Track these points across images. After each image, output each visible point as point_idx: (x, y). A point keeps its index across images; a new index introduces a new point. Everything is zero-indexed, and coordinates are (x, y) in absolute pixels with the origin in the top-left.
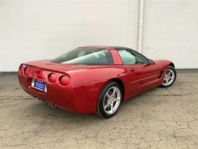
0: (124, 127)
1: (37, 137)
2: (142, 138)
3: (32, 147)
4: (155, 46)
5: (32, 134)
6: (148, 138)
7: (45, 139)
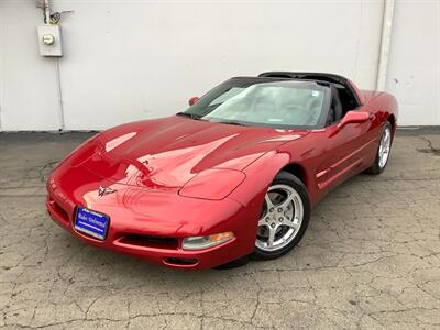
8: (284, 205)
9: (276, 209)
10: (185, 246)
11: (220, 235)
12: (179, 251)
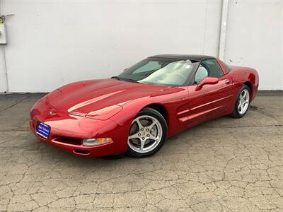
1: (146, 181)
3: (150, 194)
4: (242, 59)
7: (159, 183)
8: (150, 127)
9: (145, 130)
10: (85, 144)
11: (103, 139)
12: (81, 146)
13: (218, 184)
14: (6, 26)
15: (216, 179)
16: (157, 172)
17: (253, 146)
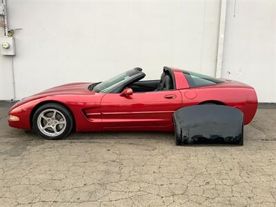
0: (220, 182)
1: (106, 192)
2: (249, 198)
3: (105, 205)
5: (98, 187)
6: (258, 197)
7: (118, 195)
13: (176, 197)
14: (14, 39)
15: (177, 192)
16: (121, 183)
17: (229, 160)
